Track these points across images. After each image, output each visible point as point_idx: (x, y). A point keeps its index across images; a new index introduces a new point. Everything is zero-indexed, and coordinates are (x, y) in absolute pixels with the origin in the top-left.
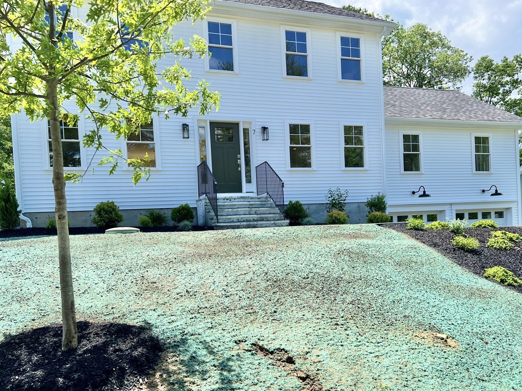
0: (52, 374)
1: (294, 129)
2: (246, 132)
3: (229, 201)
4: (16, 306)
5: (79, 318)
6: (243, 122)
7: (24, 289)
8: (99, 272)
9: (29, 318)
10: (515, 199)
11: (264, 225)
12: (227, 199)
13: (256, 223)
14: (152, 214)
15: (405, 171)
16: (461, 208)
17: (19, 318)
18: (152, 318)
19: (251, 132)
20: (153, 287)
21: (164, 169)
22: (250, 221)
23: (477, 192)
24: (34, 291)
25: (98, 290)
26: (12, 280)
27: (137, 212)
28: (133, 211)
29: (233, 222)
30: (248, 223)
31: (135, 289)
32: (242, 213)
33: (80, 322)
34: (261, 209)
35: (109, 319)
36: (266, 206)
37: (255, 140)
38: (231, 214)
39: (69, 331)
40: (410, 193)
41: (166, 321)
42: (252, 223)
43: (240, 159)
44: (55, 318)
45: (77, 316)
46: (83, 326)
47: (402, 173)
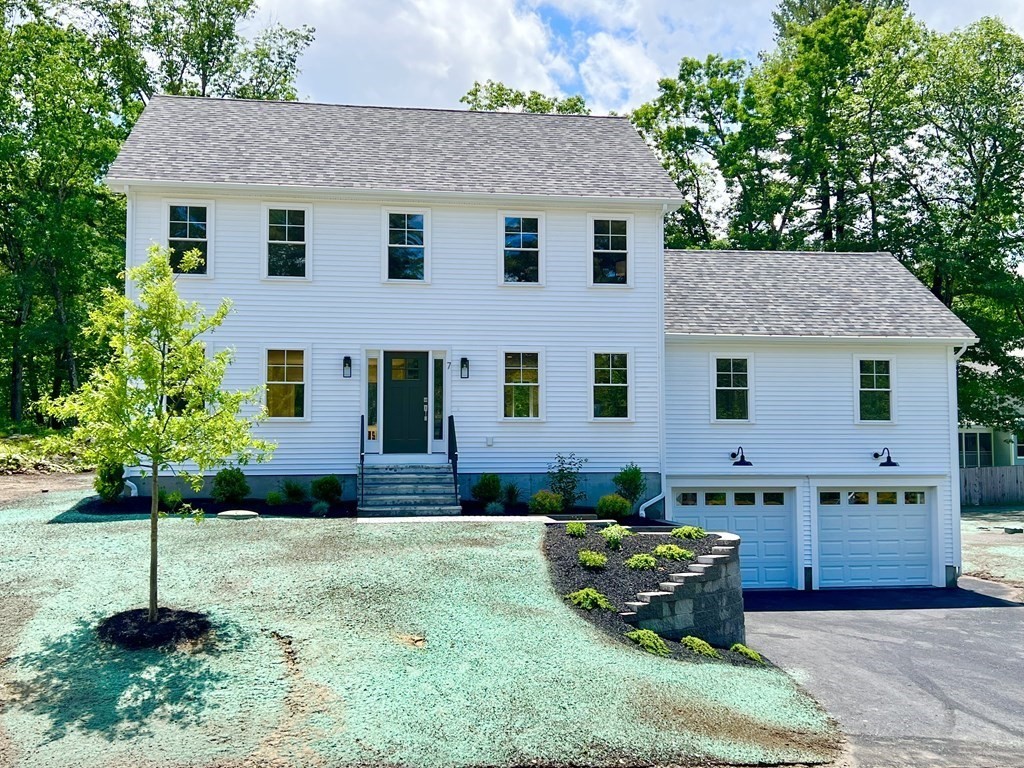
0: (141, 632)
1: (512, 358)
2: (439, 364)
3: (393, 471)
4: (121, 594)
5: (160, 605)
6: (433, 351)
7: (128, 581)
8: (188, 570)
9: (130, 603)
10: (945, 470)
11: (425, 512)
12: (391, 469)
13: (413, 508)
14: (288, 486)
15: (717, 418)
16: (830, 484)
17: (123, 602)
18: (213, 609)
19: (445, 366)
20: (228, 586)
21: (315, 420)
22: (410, 504)
23: (865, 456)
24: (134, 583)
25: (183, 586)
26: (118, 572)
27: (273, 478)
28: (267, 478)
29: (386, 505)
30: (403, 508)
31: (212, 588)
32: (404, 491)
33: (163, 609)
34: (431, 486)
35: (183, 608)
36: (443, 481)
37: (451, 375)
38: (389, 492)
39: (152, 611)
40: (728, 456)
41: (221, 612)
42: (408, 508)
43: (427, 404)
44: (146, 605)
45: (158, 604)
46: (164, 611)
47: (712, 422)
